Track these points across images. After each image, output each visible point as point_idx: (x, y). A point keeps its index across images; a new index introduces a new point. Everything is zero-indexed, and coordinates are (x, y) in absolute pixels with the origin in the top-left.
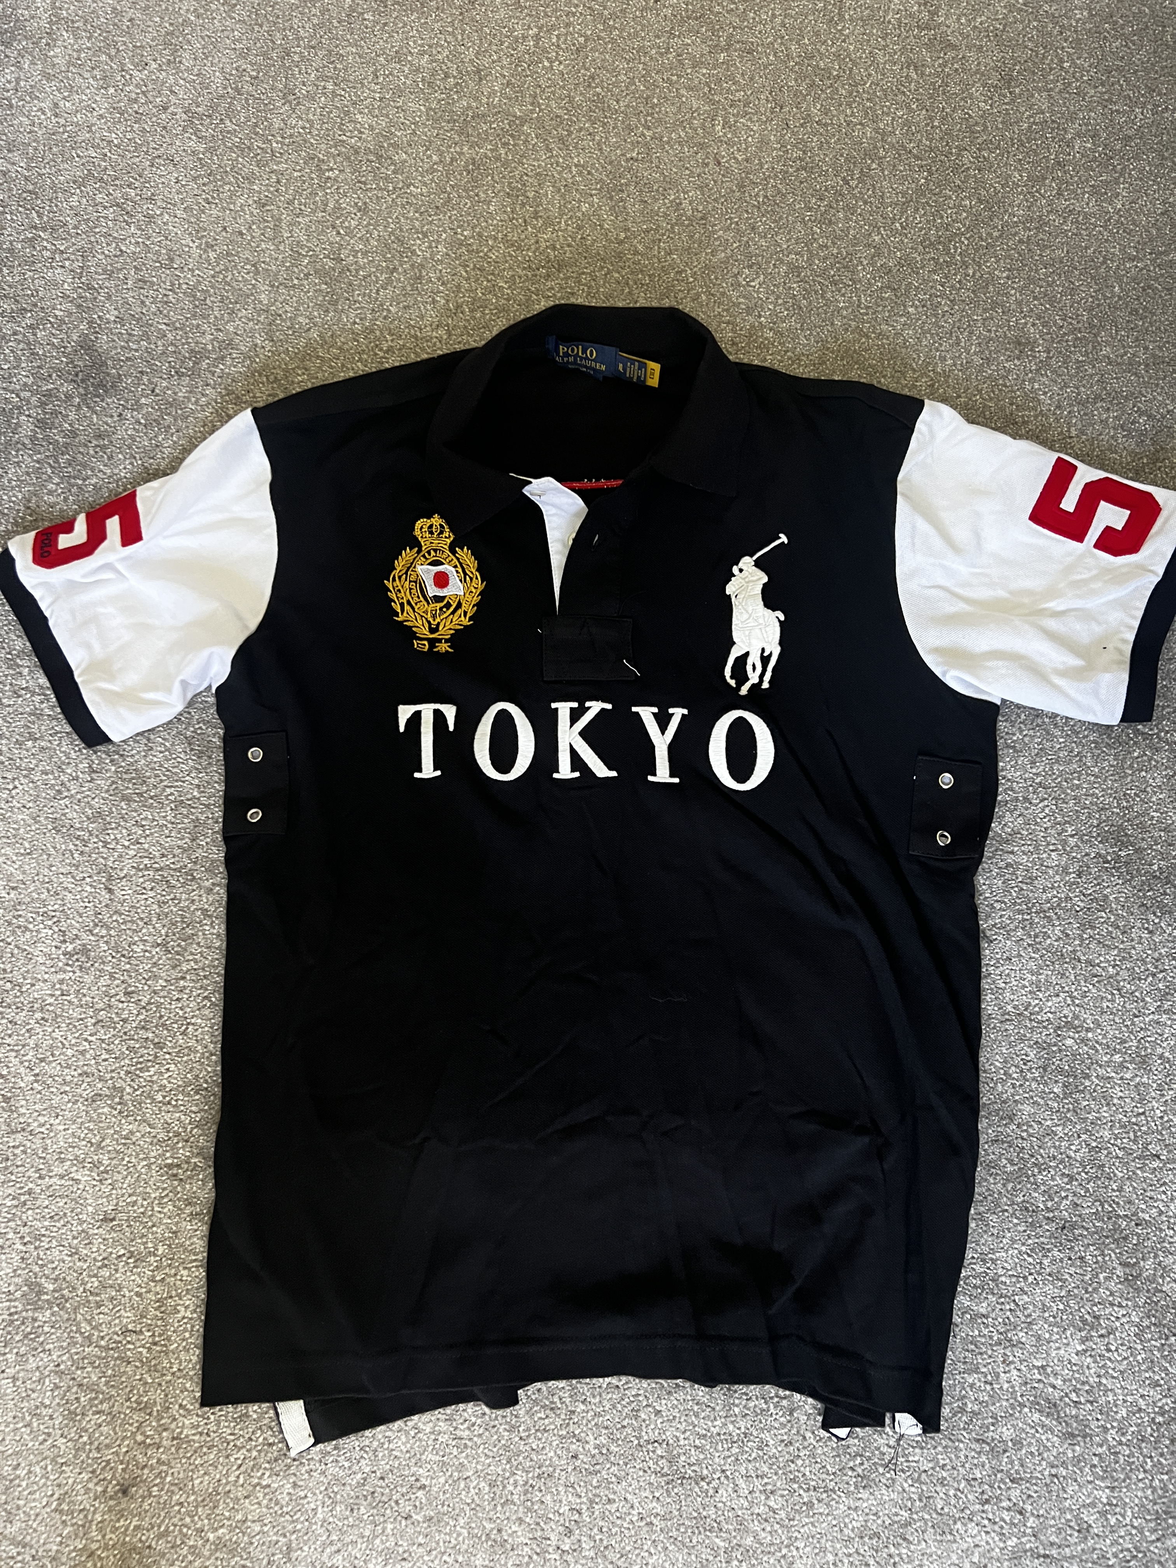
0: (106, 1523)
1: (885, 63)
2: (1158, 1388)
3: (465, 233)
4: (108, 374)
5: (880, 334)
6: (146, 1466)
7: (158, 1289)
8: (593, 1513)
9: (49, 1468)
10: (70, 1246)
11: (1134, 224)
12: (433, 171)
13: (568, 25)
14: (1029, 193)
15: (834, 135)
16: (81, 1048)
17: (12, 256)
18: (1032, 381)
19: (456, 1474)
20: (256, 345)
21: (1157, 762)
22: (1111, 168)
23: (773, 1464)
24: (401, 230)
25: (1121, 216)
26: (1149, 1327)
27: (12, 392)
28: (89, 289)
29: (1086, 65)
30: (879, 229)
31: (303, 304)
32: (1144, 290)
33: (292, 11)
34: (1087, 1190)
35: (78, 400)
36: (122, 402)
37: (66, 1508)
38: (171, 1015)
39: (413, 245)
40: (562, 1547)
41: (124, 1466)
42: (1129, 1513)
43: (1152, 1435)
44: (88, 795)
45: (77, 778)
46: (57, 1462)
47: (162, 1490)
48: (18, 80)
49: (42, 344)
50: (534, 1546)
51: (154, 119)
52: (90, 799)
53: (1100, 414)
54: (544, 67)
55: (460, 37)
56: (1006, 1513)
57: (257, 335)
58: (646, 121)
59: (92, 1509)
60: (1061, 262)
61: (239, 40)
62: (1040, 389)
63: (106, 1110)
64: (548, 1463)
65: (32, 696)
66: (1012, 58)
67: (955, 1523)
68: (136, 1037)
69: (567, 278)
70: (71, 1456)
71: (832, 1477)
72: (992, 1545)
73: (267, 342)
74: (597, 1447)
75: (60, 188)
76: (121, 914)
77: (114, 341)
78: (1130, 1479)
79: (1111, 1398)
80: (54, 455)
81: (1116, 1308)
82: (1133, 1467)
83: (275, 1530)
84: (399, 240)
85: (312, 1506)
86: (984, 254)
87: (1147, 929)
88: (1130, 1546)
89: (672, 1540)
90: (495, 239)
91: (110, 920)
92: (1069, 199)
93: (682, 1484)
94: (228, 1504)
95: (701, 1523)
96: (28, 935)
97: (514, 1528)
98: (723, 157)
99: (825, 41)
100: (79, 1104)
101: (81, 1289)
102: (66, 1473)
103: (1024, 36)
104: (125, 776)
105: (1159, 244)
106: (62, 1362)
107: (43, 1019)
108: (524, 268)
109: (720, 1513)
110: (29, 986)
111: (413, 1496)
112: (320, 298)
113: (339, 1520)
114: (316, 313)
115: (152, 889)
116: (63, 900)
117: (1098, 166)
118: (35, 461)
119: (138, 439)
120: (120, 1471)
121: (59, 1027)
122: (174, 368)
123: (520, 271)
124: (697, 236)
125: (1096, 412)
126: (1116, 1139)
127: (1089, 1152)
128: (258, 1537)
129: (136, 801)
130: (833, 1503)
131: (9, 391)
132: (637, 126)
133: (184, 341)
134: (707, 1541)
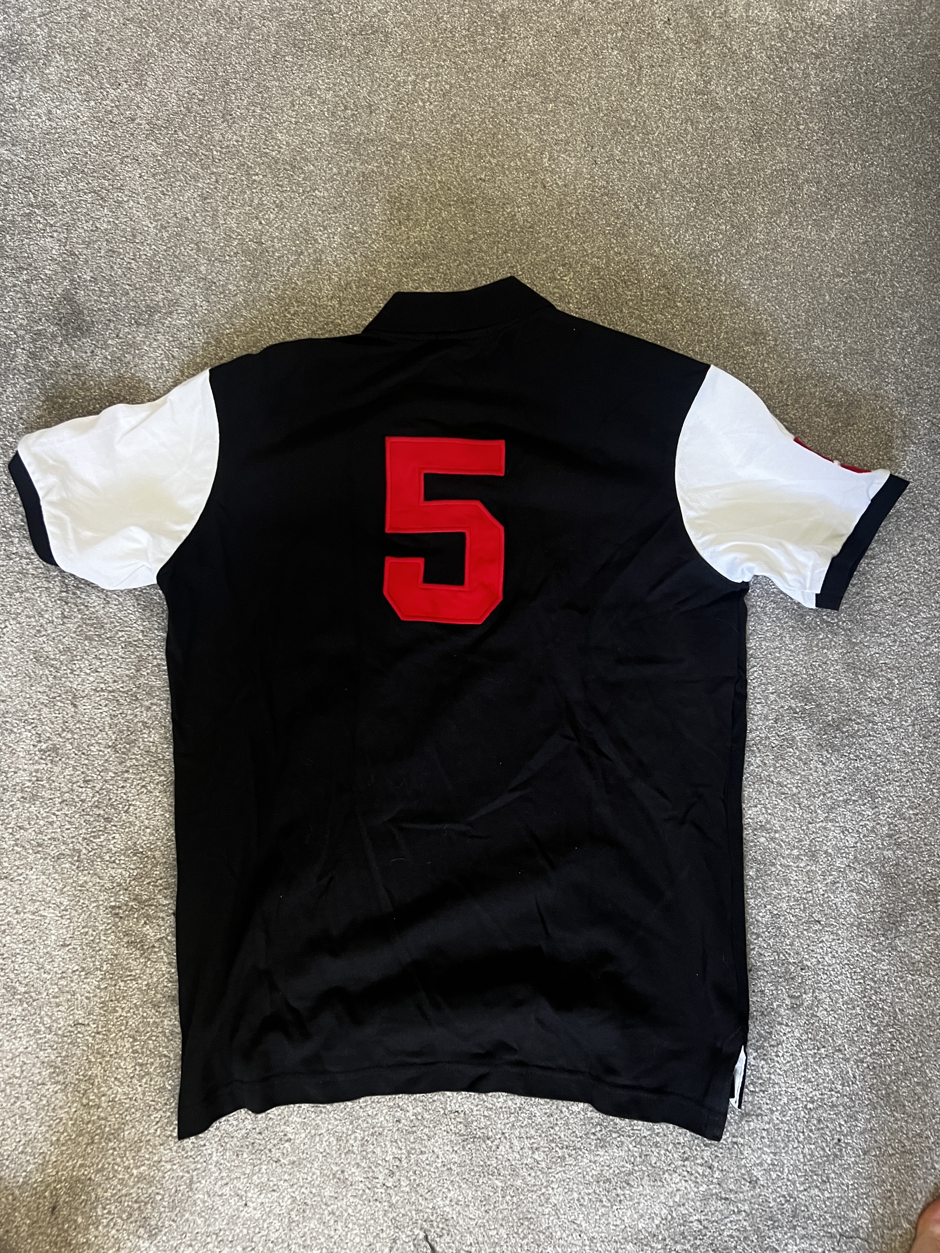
0: (59, 1162)
1: (669, 119)
2: (810, 1084)
3: (355, 228)
4: (84, 321)
5: (656, 321)
6: (89, 1122)
7: (102, 994)
8: (410, 1161)
9: (18, 1122)
10: (38, 963)
11: (842, 250)
12: (332, 180)
13: (437, 75)
14: (768, 223)
15: (630, 171)
16: (50, 820)
17: (13, 227)
18: (763, 362)
19: (313, 1131)
20: (196, 305)
21: (836, 643)
22: (829, 207)
23: (539, 1129)
24: (308, 223)
25: (834, 243)
26: (806, 1040)
27: (11, 330)
28: (71, 255)
29: (816, 128)
30: (659, 243)
31: (232, 275)
32: (847, 299)
33: (232, 50)
34: (769, 944)
35: (61, 339)
36: (94, 342)
37: (30, 1151)
38: (118, 798)
39: (316, 235)
40: (387, 1184)
41: (73, 1122)
42: (786, 1170)
43: (804, 1117)
44: (60, 635)
45: (52, 622)
46: (23, 1118)
47: (102, 1138)
48: (21, 90)
49: (34, 295)
50: (367, 1183)
51: (124, 127)
52: (61, 637)
53: (810, 388)
54: (419, 106)
55: (357, 79)
56: (700, 1168)
57: (197, 297)
58: (493, 151)
59: (49, 1153)
60: (789, 275)
61: (191, 71)
62: (768, 368)
63: (67, 865)
64: (379, 1125)
65: (21, 559)
66: (763, 120)
67: (664, 1174)
68: (91, 813)
69: (429, 267)
70: (34, 1114)
71: (580, 1139)
72: (689, 1190)
73: (204, 303)
74: (415, 1114)
75: (52, 176)
76: (82, 723)
77: (89, 295)
78: (787, 1146)
79: (777, 1089)
80: (42, 380)
81: (784, 1027)
82: (791, 1139)
83: (182, 1168)
84: (306, 231)
85: (209, 1152)
86: (734, 266)
87: (821, 762)
88: (785, 1193)
89: (465, 1181)
90: (377, 234)
91: (74, 727)
92: (797, 229)
93: (474, 1142)
94: (148, 1149)
95: (486, 1170)
96: (13, 736)
97: (353, 1170)
98: (548, 182)
99: (627, 99)
100: (48, 860)
101: (45, 994)
102: (30, 1126)
103: (772, 104)
104: (88, 622)
105: (860, 265)
106: (30, 1045)
107: (22, 797)
108: (398, 258)
109: (499, 1162)
110: (12, 773)
111: (282, 1147)
112: (245, 272)
113: (228, 1162)
114: (241, 283)
115: (106, 706)
116: (40, 711)
117: (819, 205)
118: (27, 383)
119: (105, 371)
120: (70, 1125)
121: (34, 804)
122: (134, 319)
123: (394, 259)
124: (526, 240)
125: (807, 387)
126: (791, 909)
127: (772, 917)
128: (169, 1173)
129: (96, 641)
130: (579, 1157)
131: (9, 329)
132: (485, 155)
133: (142, 298)
134: (489, 1182)
